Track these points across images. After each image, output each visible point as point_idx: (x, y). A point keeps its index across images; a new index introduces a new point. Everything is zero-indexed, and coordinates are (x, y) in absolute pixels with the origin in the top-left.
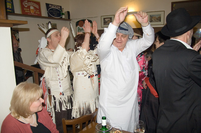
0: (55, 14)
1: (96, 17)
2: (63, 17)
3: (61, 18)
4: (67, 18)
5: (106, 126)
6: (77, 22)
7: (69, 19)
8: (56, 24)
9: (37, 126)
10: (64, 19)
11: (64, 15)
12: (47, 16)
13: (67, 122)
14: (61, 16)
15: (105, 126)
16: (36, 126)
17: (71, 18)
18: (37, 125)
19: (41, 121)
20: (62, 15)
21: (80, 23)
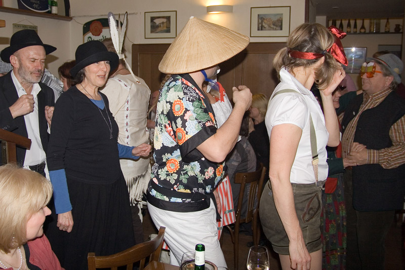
0: (34, 3)
1: (133, 14)
2: (54, 10)
3: (50, 12)
4: (64, 14)
6: (86, 24)
7: (67, 16)
8: (36, 27)
10: (56, 17)
11: (56, 5)
12: (17, 7)
14: (49, 9)
17: (72, 12)
20: (52, 5)
21: (92, 27)
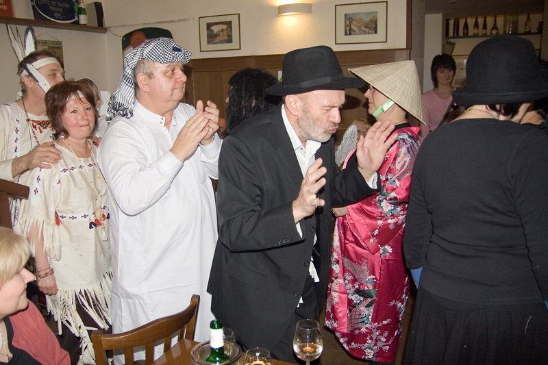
0: (55, 12)
1: (184, 20)
2: (83, 19)
3: (77, 23)
4: (96, 25)
5: (223, 347)
6: (124, 37)
7: (100, 26)
8: (60, 43)
9: (11, 361)
10: (85, 28)
11: (85, 13)
12: (32, 17)
13: (107, 340)
14: (76, 19)
15: (222, 349)
16: (6, 360)
17: (107, 22)
18: (11, 355)
19: (23, 342)
20: (79, 13)
21: (134, 39)
